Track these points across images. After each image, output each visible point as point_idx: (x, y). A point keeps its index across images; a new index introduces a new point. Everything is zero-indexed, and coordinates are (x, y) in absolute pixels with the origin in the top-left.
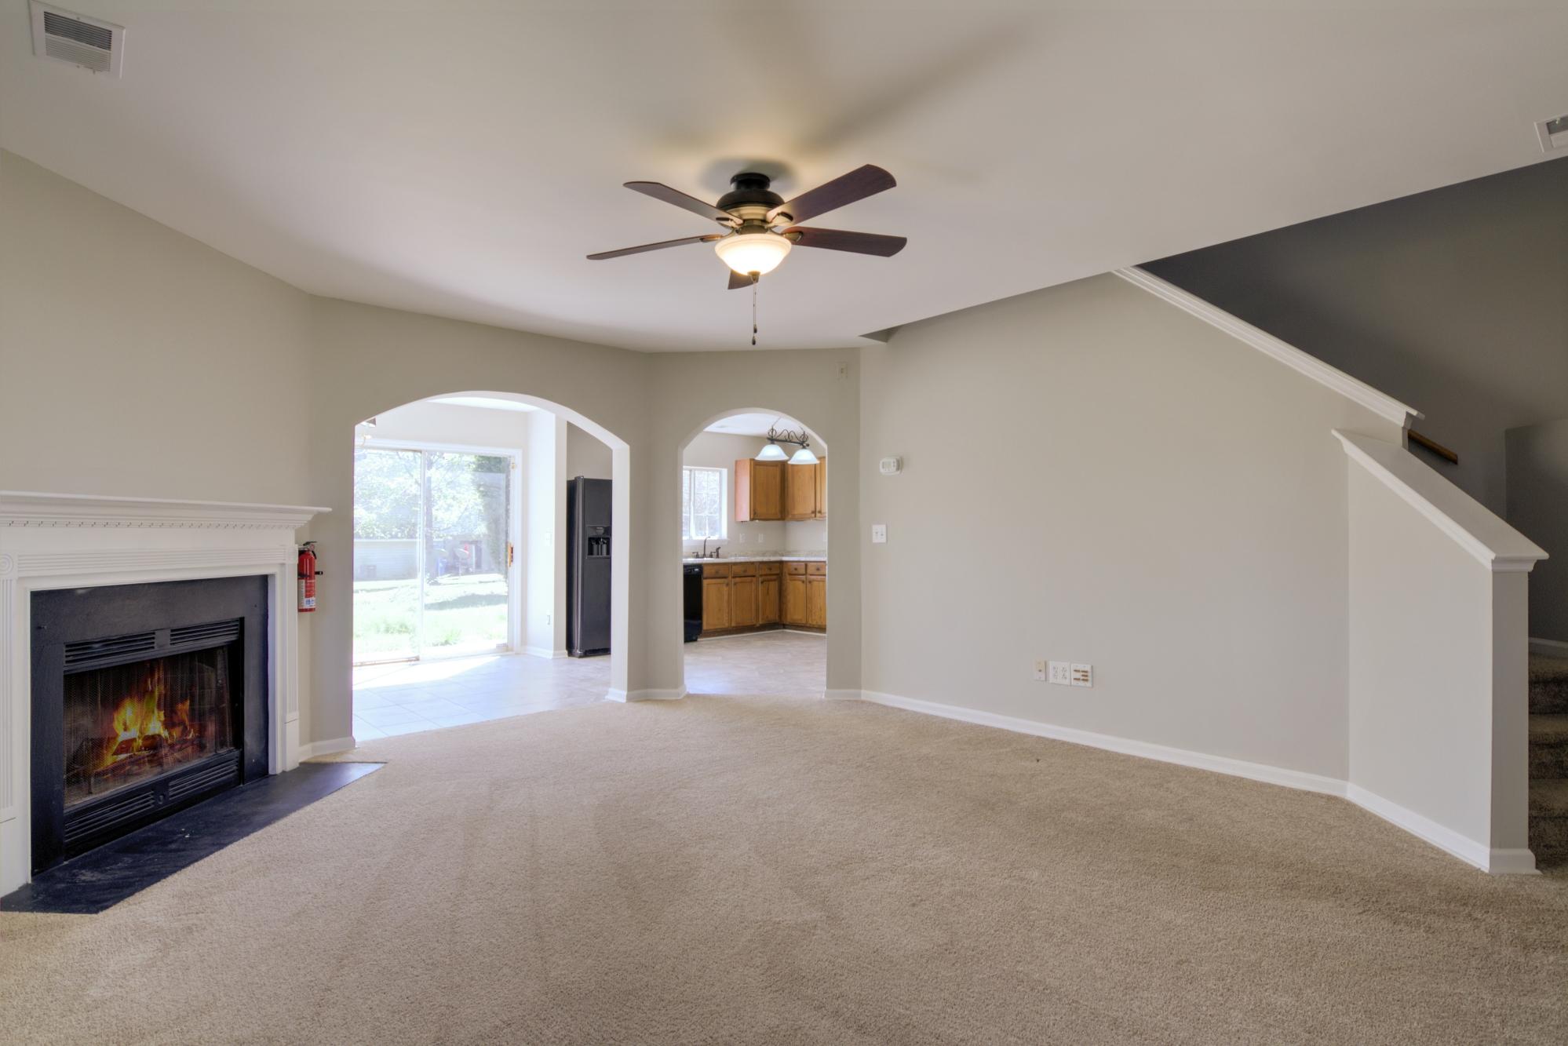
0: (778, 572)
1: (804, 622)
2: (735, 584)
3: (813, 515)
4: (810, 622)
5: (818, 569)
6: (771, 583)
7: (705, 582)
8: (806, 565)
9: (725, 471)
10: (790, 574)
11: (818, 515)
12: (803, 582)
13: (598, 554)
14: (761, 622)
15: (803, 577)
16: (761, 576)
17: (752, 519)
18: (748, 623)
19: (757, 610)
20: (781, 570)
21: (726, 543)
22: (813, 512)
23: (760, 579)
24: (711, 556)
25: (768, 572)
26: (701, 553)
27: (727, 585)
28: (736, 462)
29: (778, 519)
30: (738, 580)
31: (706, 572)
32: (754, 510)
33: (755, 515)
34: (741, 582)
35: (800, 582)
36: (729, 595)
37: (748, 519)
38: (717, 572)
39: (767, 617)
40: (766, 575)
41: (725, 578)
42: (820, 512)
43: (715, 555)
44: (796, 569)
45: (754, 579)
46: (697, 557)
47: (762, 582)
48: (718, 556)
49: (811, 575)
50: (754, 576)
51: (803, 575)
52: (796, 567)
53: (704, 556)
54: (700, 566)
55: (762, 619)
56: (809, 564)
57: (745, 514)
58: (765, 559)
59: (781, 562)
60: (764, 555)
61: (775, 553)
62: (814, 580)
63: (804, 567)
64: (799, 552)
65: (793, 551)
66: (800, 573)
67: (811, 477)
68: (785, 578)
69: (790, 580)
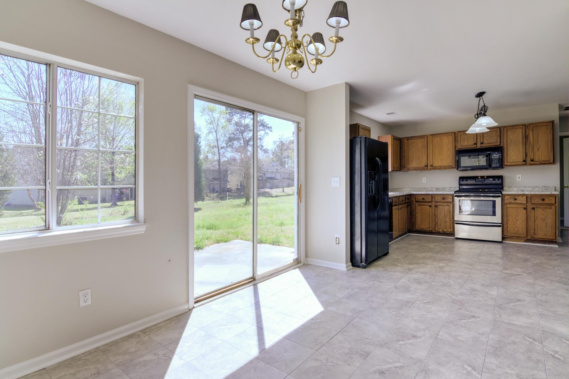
0: (410, 201)
2: (400, 209)
3: (426, 168)
5: (444, 198)
7: (393, 208)
8: (432, 197)
10: (417, 202)
14: (406, 230)
15: (430, 204)
17: (392, 170)
18: (404, 232)
19: (405, 224)
20: (411, 199)
22: (425, 166)
23: (406, 205)
29: (399, 171)
32: (393, 164)
33: (393, 168)
34: (402, 207)
35: (427, 207)
36: (399, 216)
38: (395, 202)
40: (407, 203)
41: (398, 205)
42: (431, 166)
44: (423, 199)
47: (407, 207)
49: (437, 202)
51: (429, 202)
52: (423, 197)
54: (392, 198)
56: (435, 196)
59: (411, 195)
62: (439, 205)
64: (404, 189)
65: (398, 188)
66: (427, 201)
67: (424, 146)
68: (412, 204)
69: (418, 205)
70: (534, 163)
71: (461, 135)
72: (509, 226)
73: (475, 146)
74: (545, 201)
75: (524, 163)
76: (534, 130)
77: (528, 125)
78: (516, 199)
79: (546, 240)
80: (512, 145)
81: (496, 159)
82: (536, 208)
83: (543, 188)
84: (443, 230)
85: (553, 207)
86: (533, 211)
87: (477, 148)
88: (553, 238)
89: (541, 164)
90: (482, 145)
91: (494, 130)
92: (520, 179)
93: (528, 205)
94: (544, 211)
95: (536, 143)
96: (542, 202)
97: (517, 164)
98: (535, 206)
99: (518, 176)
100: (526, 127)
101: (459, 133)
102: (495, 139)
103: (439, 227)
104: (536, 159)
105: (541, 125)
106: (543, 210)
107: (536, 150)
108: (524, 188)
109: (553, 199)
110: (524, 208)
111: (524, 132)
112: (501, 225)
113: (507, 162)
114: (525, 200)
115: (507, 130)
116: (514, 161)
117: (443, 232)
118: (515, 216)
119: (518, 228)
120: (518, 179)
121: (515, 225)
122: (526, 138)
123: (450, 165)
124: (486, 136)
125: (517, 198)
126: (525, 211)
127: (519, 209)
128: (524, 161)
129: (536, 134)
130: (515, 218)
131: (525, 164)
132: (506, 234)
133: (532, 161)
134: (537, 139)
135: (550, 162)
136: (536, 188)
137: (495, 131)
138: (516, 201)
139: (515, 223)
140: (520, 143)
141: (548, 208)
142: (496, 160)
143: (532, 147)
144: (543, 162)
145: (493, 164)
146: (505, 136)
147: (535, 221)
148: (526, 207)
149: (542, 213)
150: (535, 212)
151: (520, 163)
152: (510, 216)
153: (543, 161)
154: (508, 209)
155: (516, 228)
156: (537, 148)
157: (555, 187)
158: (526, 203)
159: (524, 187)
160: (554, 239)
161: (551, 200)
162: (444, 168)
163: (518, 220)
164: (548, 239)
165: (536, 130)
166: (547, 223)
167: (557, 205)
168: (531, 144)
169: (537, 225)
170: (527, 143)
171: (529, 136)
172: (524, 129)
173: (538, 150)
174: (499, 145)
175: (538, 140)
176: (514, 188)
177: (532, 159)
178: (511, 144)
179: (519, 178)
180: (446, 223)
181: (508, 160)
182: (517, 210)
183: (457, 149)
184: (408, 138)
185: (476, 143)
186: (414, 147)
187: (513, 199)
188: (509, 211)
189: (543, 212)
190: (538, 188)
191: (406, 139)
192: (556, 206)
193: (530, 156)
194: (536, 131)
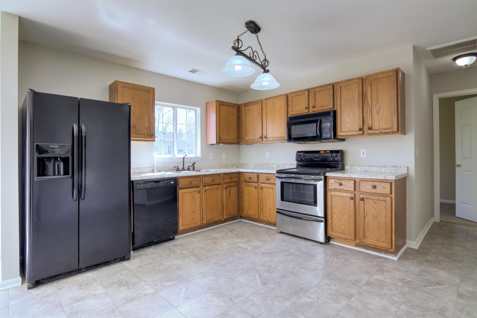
0: (237, 180)
1: (257, 217)
2: (205, 191)
3: (261, 140)
4: (262, 218)
5: (268, 179)
6: (232, 187)
7: (180, 192)
8: (258, 176)
9: (199, 110)
10: (245, 182)
11: (264, 139)
12: (256, 188)
13: (54, 175)
14: (225, 217)
15: (256, 185)
16: (225, 183)
17: (218, 143)
18: (216, 219)
19: (222, 209)
20: (239, 178)
21: (200, 160)
22: (260, 138)
23: (224, 186)
24: (189, 169)
25: (230, 180)
26: (181, 167)
27: (199, 192)
28: (207, 103)
29: (235, 143)
30: (207, 188)
31: (181, 183)
32: (219, 136)
33: (220, 141)
34: (211, 189)
35: (254, 188)
36: (201, 200)
37: (215, 143)
38: (190, 183)
39: (230, 213)
40: (228, 183)
41: (198, 187)
42: (266, 137)
43: (191, 168)
44: (250, 178)
45: (220, 186)
46: (178, 170)
47: (226, 188)
48: (194, 169)
49: (262, 183)
50: (219, 184)
51: (255, 183)
52: (250, 176)
53: (183, 169)
54: (175, 179)
55: (226, 215)
56: (261, 175)
57: (213, 139)
58: (228, 171)
59: (239, 173)
60: (226, 167)
61: (233, 166)
62: (264, 187)
63: (256, 177)
64: (249, 165)
65: (245, 164)
66: (253, 181)
67: (259, 114)
68: (241, 184)
69: (246, 186)
70: (372, 132)
71: (292, 97)
72: (334, 222)
73: (307, 111)
74: (376, 189)
75: (361, 132)
76: (372, 85)
77: (366, 77)
78: (341, 185)
79: (379, 247)
80: (347, 108)
81: (327, 127)
82: (366, 198)
83: (392, 168)
84: (267, 219)
85: (388, 199)
86: (362, 202)
87: (309, 113)
88: (388, 246)
89: (381, 133)
90: (314, 110)
91: (326, 88)
92: (365, 156)
93: (356, 194)
94: (376, 203)
95: (376, 103)
96: (374, 191)
97: (352, 134)
98: (365, 196)
99: (362, 151)
100: (363, 80)
101: (291, 94)
102: (328, 101)
103: (264, 215)
104: (376, 126)
105: (382, 76)
106: (374, 202)
107: (376, 114)
108: (368, 168)
109: (388, 186)
110: (350, 198)
111: (361, 87)
112: (323, 219)
113: (341, 132)
114: (353, 186)
115: (341, 87)
116: (348, 130)
117: (268, 222)
118: (341, 208)
119: (344, 226)
120: (362, 156)
121: (341, 221)
122: (363, 95)
123: (282, 136)
124: (318, 97)
125: (343, 182)
126: (352, 202)
127: (345, 199)
128: (360, 130)
129: (376, 90)
130: (342, 212)
131: (362, 134)
132: (330, 233)
133: (370, 129)
134: (377, 96)
135: (393, 130)
136: (383, 168)
137: (328, 89)
138: (342, 187)
139: (341, 217)
140: (356, 104)
141: (381, 200)
142: (327, 129)
143: (370, 109)
144: (384, 131)
145: (324, 134)
146: (339, 95)
147: (365, 217)
148: (353, 197)
149: (373, 207)
150: (364, 204)
151: (355, 133)
152: (335, 207)
153: (384, 129)
154: (333, 197)
155: (342, 225)
156: (377, 110)
157: (408, 168)
158: (353, 190)
159: (369, 166)
160: (389, 249)
161: (385, 188)
162: (276, 139)
163: (344, 214)
164: (382, 247)
165: (375, 84)
166: (379, 222)
167: (393, 195)
168: (369, 105)
169: (368, 224)
170: (365, 103)
171: (367, 93)
172: (360, 84)
173: (378, 113)
174: (332, 108)
175: (378, 99)
176: (357, 167)
177: (370, 126)
178: (346, 106)
179: (363, 153)
180: (270, 210)
181: (342, 129)
182: (344, 200)
183: (289, 116)
184: (246, 105)
185: (307, 106)
186: (250, 114)
187: (338, 184)
188: (335, 201)
189: (374, 205)
190: (385, 168)
191: (243, 106)
192: (392, 198)
193: (368, 122)
194: (375, 86)
